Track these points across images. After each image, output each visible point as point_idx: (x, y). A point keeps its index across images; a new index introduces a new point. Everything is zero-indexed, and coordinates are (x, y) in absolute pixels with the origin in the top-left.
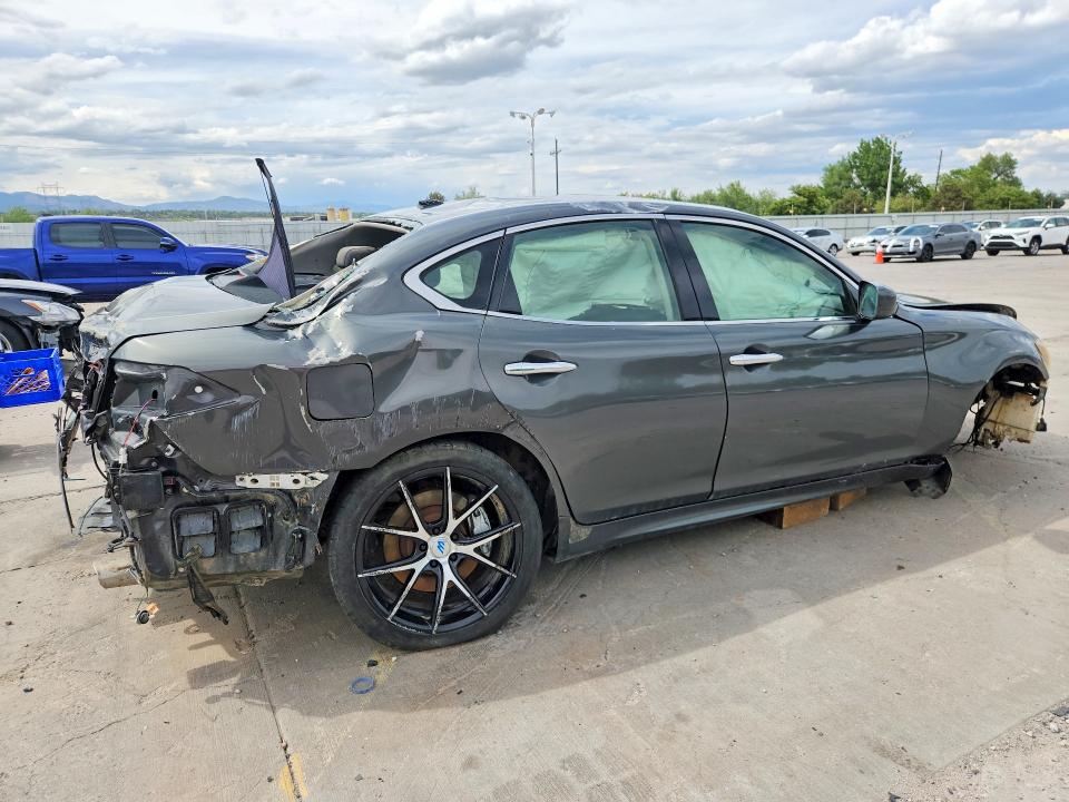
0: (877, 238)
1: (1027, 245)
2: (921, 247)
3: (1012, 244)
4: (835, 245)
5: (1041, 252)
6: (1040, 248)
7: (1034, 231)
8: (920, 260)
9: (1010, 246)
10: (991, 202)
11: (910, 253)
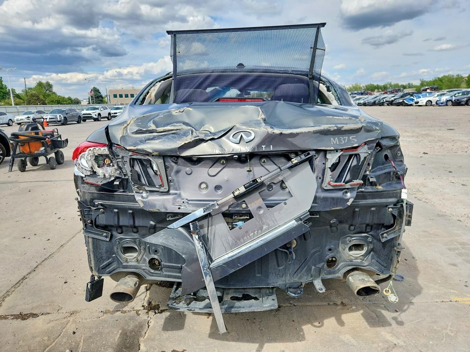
0: (29, 116)
1: (97, 117)
2: (63, 119)
3: (92, 117)
4: (10, 120)
5: (102, 119)
6: (101, 118)
7: (98, 112)
8: (63, 124)
9: (91, 118)
10: (52, 101)
11: (59, 121)
